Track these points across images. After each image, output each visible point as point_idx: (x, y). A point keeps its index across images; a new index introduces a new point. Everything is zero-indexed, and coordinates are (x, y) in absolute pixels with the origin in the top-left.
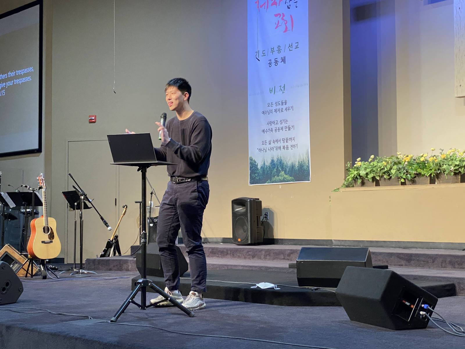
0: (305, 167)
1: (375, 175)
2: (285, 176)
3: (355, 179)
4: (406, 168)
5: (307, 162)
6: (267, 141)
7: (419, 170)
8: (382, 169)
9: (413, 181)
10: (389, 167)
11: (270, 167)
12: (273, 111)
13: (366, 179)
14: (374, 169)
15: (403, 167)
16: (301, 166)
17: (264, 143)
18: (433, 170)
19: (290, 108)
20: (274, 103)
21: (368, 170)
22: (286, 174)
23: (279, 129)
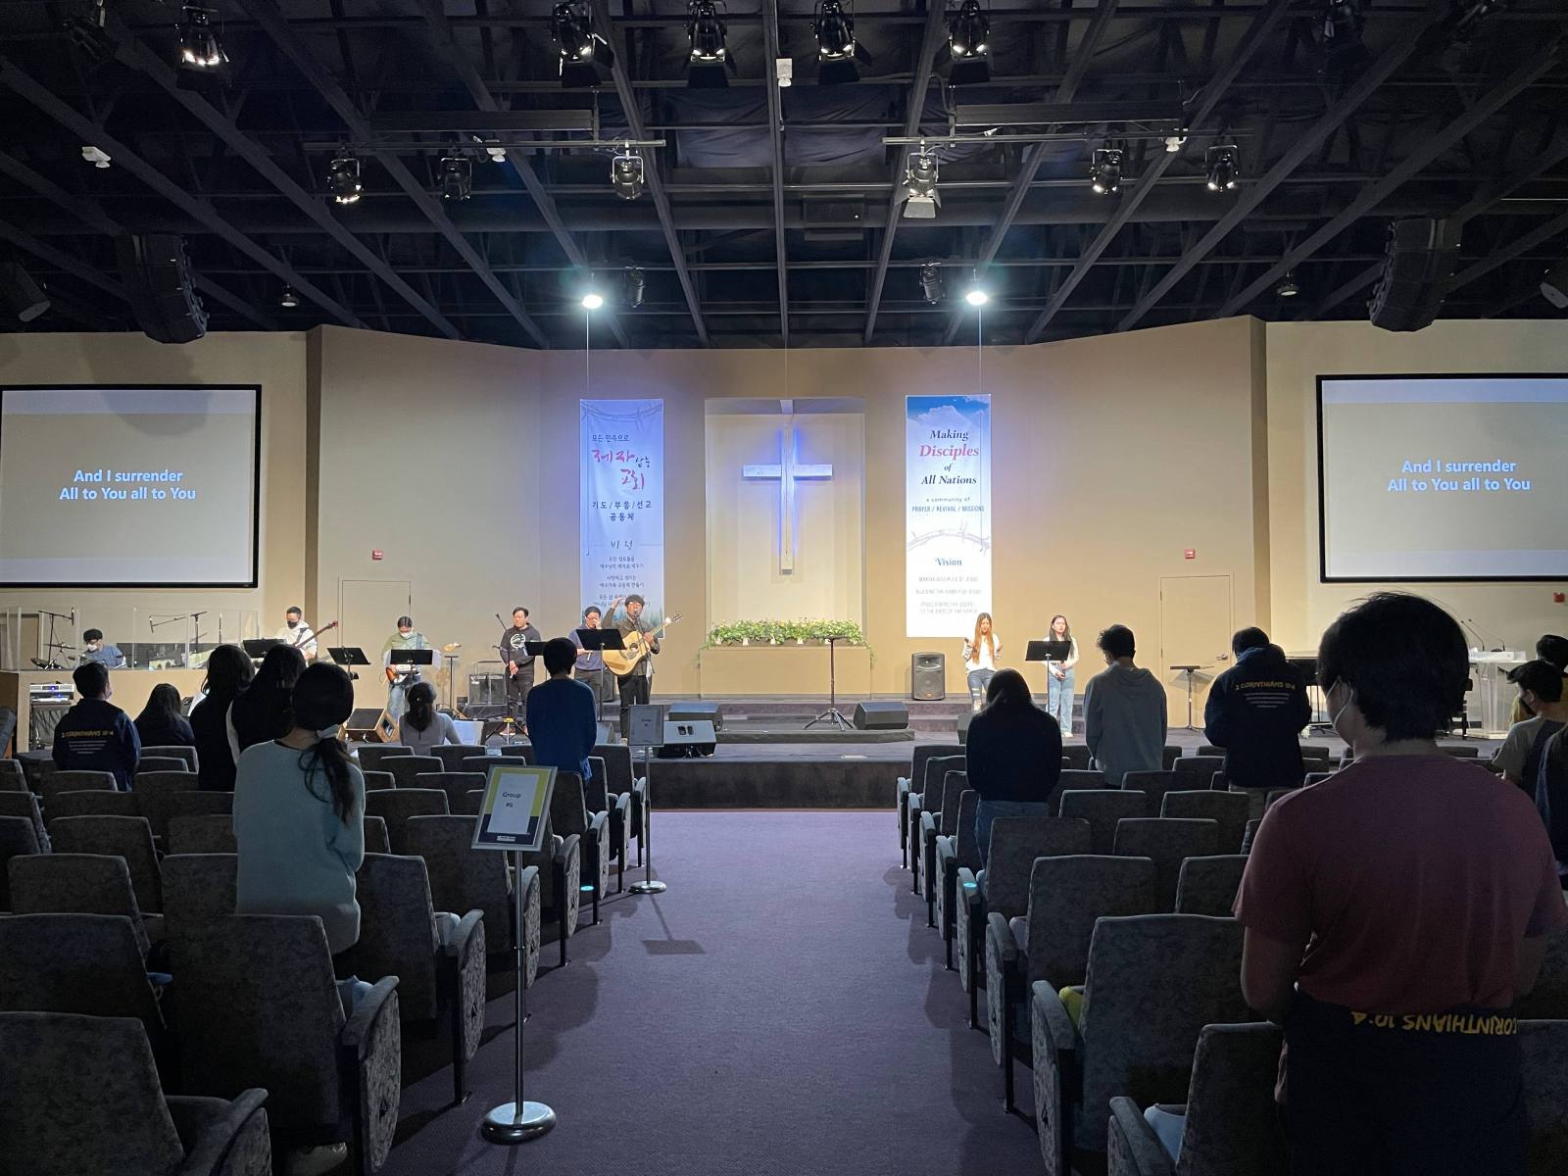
12: (617, 566)
17: (603, 597)
19: (638, 565)
23: (624, 585)
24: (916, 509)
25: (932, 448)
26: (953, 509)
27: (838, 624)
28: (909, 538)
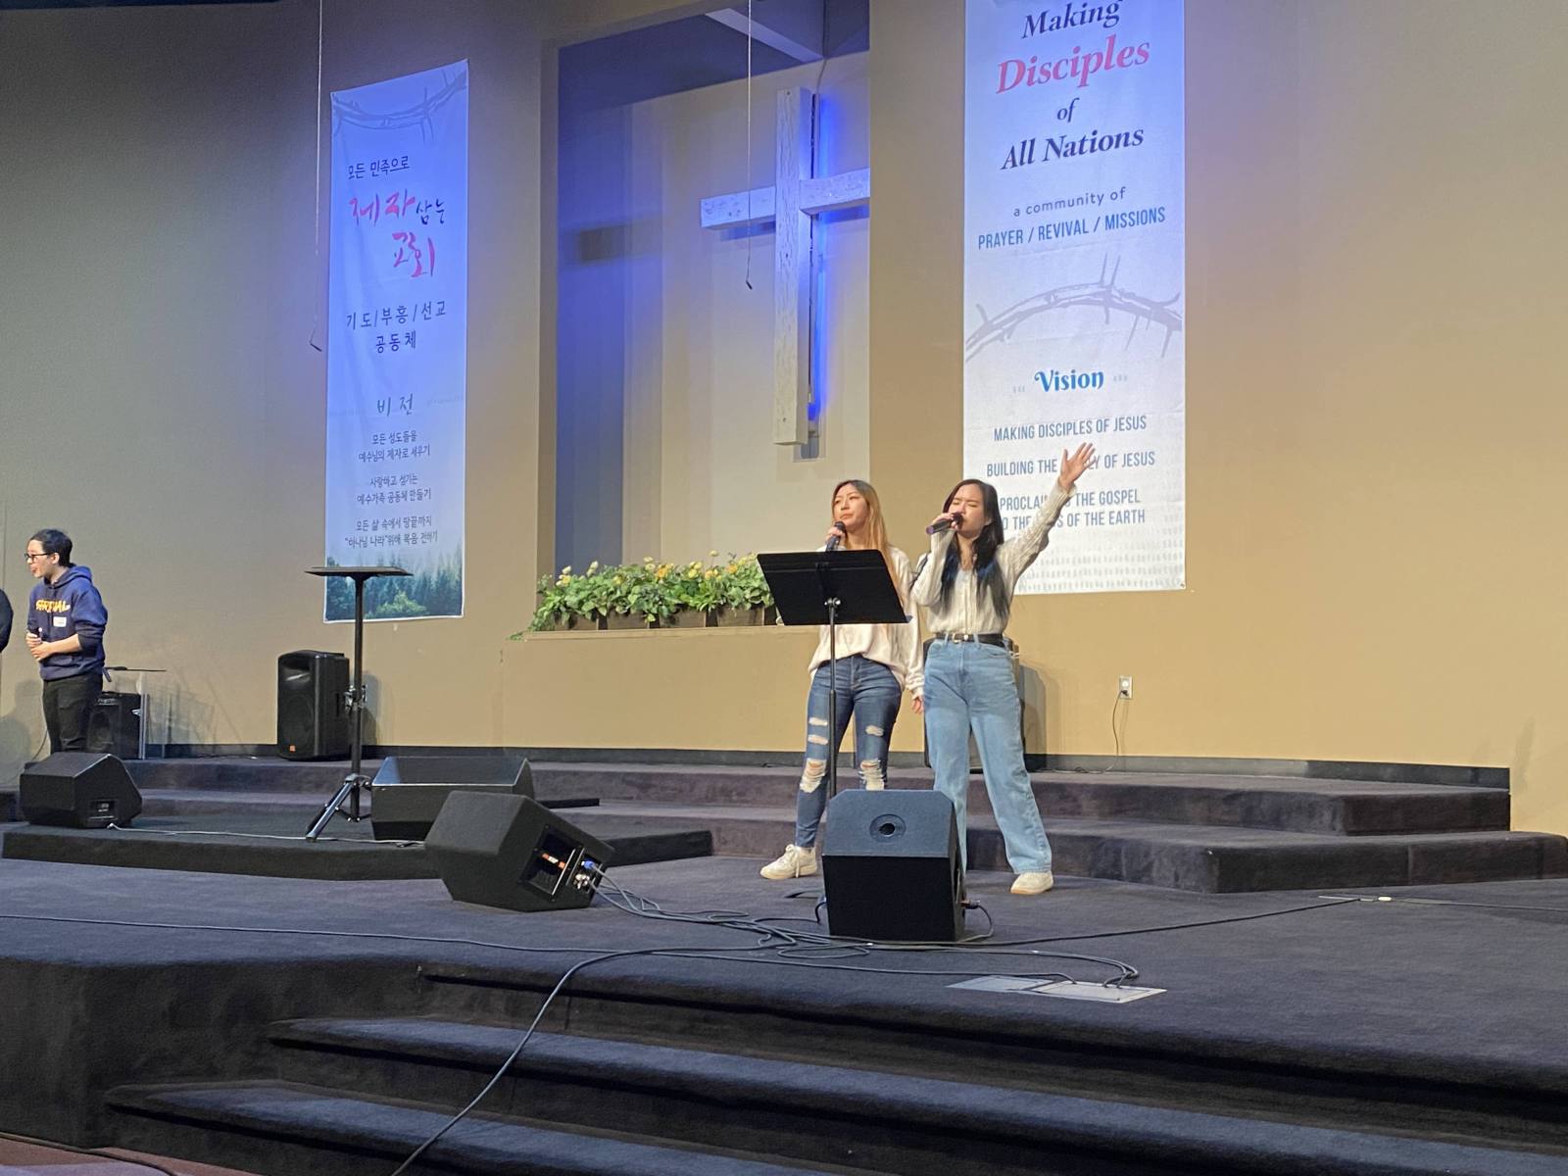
0: (453, 584)
1: (597, 606)
2: (408, 603)
3: (556, 614)
4: (659, 592)
5: (457, 573)
6: (370, 523)
7: (684, 597)
8: (612, 593)
9: (672, 621)
10: (625, 588)
12: (386, 453)
13: (580, 612)
14: (596, 592)
15: (652, 590)
16: (443, 581)
17: (361, 526)
18: (711, 598)
19: (423, 449)
20: (387, 437)
21: (583, 595)
22: (410, 599)
23: (398, 496)
24: (984, 240)
25: (1029, 65)
26: (1079, 228)
28: (971, 323)
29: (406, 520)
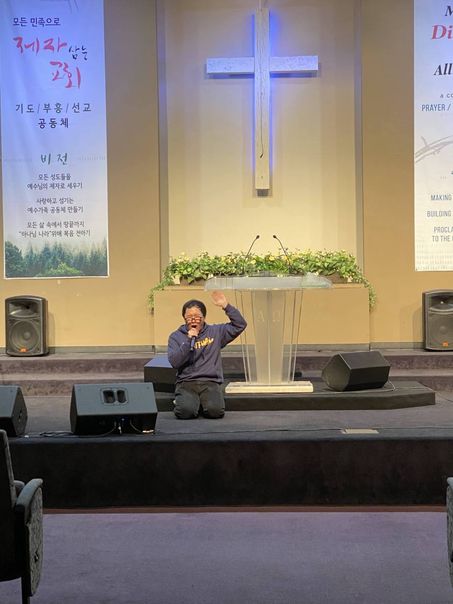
2: (68, 269)
5: (104, 253)
6: (38, 223)
11: (41, 257)
12: (49, 186)
16: (95, 257)
17: (32, 225)
19: (77, 185)
20: (49, 176)
22: (69, 267)
23: (58, 210)
24: (426, 107)
25: (448, 29)
27: (328, 256)
28: (418, 145)
29: (65, 223)
